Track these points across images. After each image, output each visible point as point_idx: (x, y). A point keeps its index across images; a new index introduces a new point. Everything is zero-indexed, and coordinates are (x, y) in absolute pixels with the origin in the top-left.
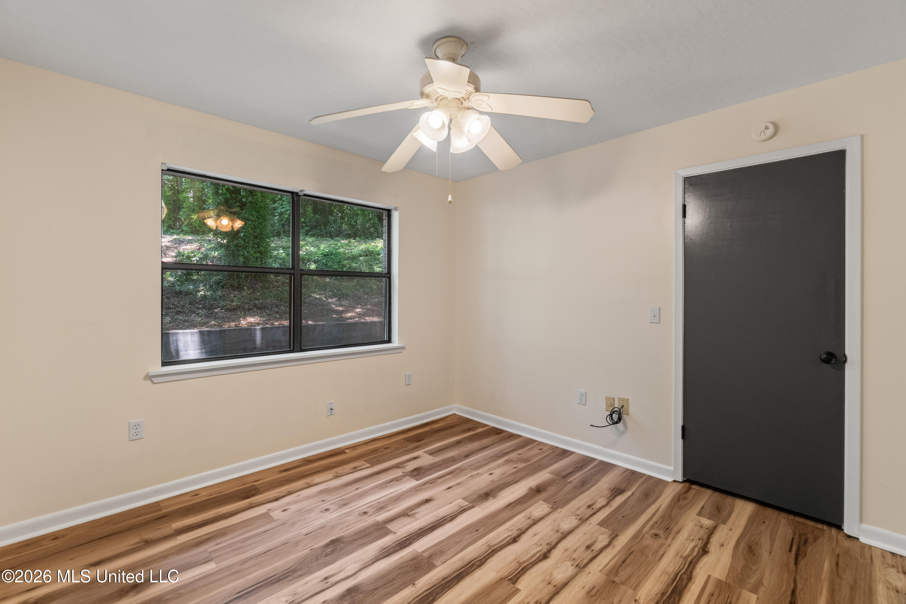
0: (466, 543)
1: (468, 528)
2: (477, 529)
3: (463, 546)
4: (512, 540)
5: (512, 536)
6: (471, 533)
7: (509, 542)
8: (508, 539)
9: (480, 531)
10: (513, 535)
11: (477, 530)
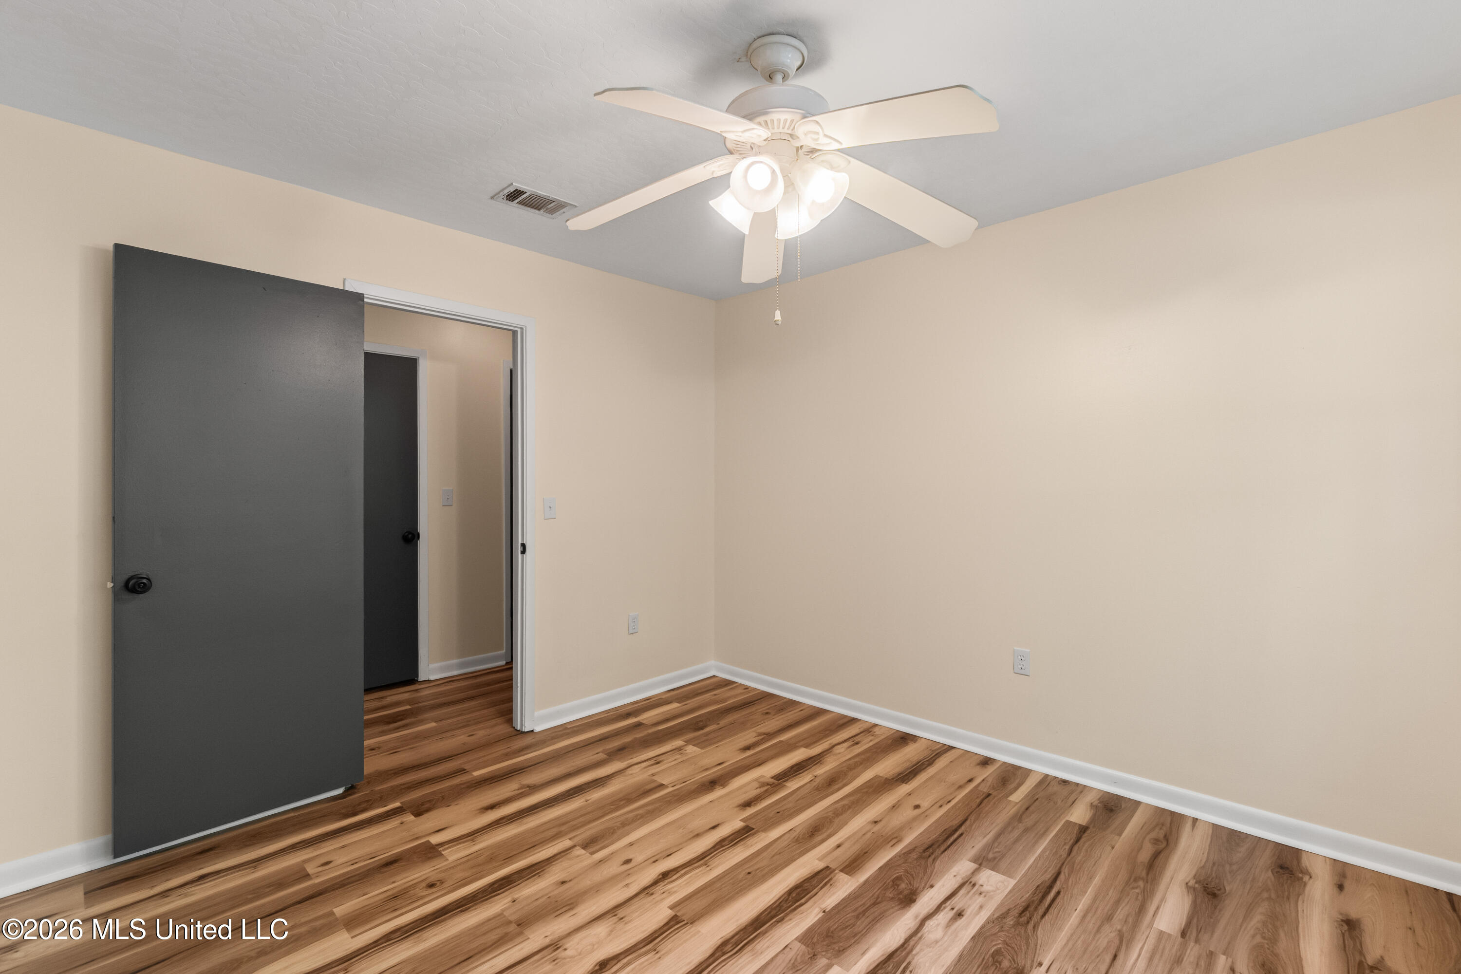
0: (765, 854)
1: (763, 876)
2: (750, 876)
3: (769, 850)
4: (669, 876)
5: (666, 881)
6: (758, 869)
7: (675, 872)
8: (675, 877)
9: (744, 872)
10: (666, 883)
11: (749, 873)
